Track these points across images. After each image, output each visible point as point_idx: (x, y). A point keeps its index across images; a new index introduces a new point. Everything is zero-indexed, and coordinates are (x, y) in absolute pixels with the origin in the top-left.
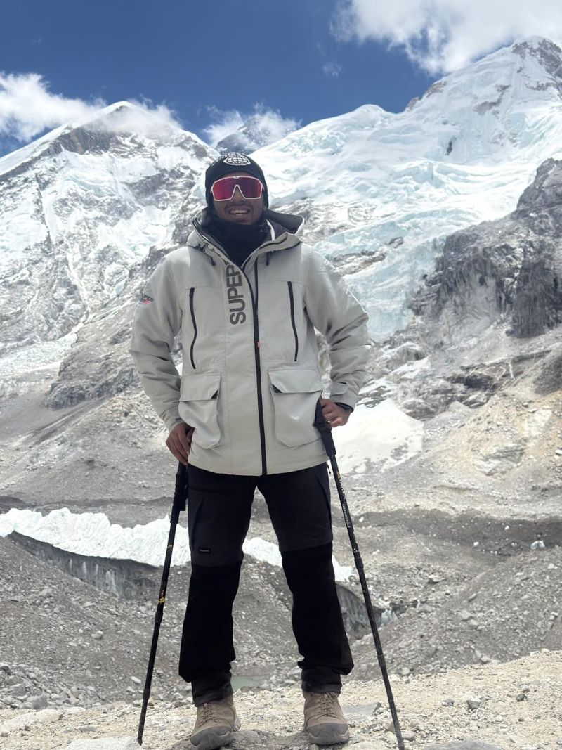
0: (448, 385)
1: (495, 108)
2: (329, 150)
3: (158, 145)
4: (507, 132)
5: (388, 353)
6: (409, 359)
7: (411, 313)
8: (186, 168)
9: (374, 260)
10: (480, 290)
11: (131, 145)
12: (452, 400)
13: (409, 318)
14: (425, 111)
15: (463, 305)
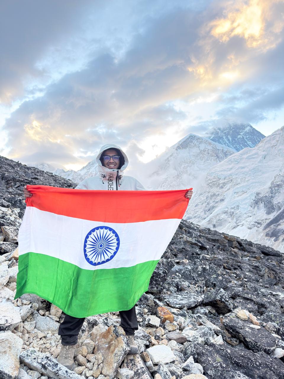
0: (254, 223)
1: (275, 147)
2: (237, 162)
3: (200, 144)
4: (278, 153)
5: (245, 216)
6: (249, 217)
7: (250, 207)
8: (207, 149)
9: (245, 193)
10: (261, 204)
11: (193, 145)
12: (255, 226)
13: (250, 208)
14: (259, 147)
15: (259, 206)
